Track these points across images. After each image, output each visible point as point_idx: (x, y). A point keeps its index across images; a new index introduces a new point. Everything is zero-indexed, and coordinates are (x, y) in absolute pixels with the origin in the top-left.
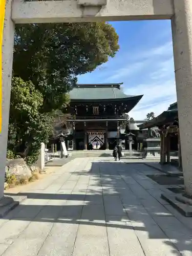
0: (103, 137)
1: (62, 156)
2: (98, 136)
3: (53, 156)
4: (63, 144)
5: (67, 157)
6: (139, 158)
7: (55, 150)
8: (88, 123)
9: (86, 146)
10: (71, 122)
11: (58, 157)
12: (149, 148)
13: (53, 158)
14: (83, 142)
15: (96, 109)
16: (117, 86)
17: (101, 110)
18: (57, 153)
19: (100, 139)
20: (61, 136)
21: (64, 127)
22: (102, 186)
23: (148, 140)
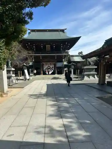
0: (53, 66)
1: (25, 79)
2: (50, 66)
3: (19, 80)
4: (26, 71)
5: (28, 80)
6: (78, 80)
7: (20, 75)
8: (43, 57)
9: (42, 72)
10: (31, 56)
11: (23, 80)
12: (86, 73)
13: (19, 81)
14: (40, 69)
15: (48, 47)
16: (63, 31)
17: (52, 47)
18: (22, 78)
19: (51, 67)
20: (24, 65)
21: (26, 59)
22: (62, 117)
23: (85, 67)
